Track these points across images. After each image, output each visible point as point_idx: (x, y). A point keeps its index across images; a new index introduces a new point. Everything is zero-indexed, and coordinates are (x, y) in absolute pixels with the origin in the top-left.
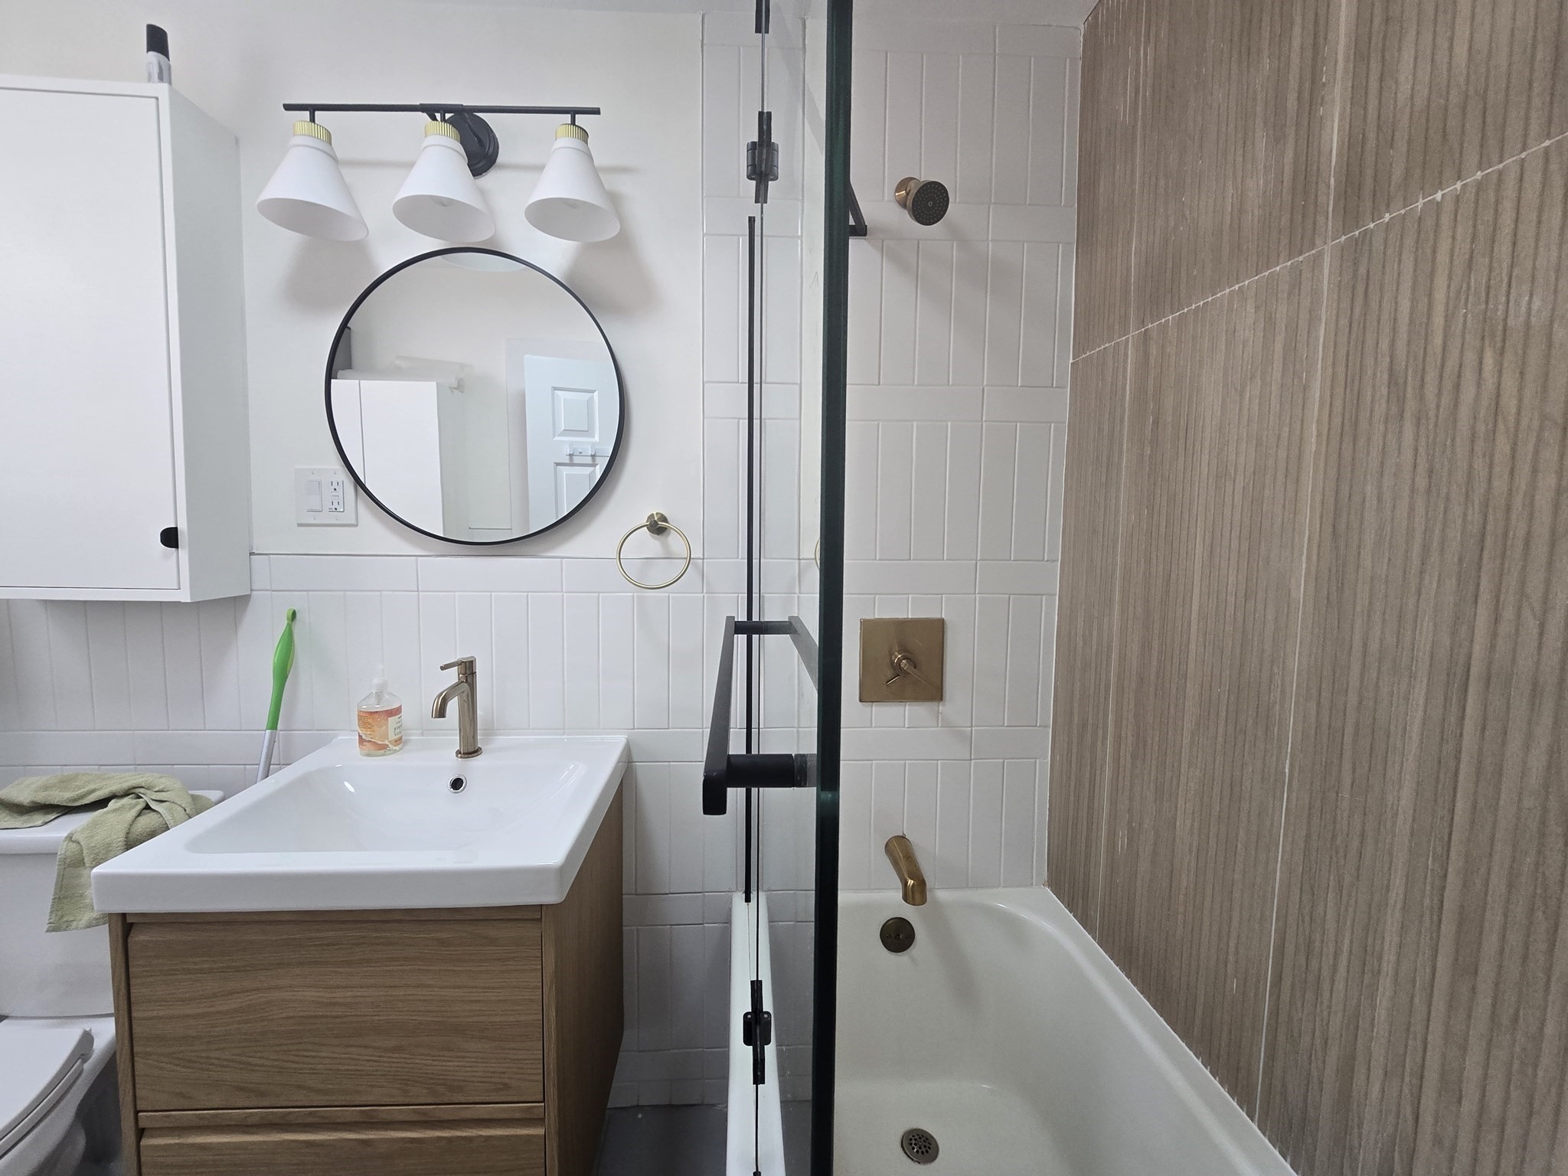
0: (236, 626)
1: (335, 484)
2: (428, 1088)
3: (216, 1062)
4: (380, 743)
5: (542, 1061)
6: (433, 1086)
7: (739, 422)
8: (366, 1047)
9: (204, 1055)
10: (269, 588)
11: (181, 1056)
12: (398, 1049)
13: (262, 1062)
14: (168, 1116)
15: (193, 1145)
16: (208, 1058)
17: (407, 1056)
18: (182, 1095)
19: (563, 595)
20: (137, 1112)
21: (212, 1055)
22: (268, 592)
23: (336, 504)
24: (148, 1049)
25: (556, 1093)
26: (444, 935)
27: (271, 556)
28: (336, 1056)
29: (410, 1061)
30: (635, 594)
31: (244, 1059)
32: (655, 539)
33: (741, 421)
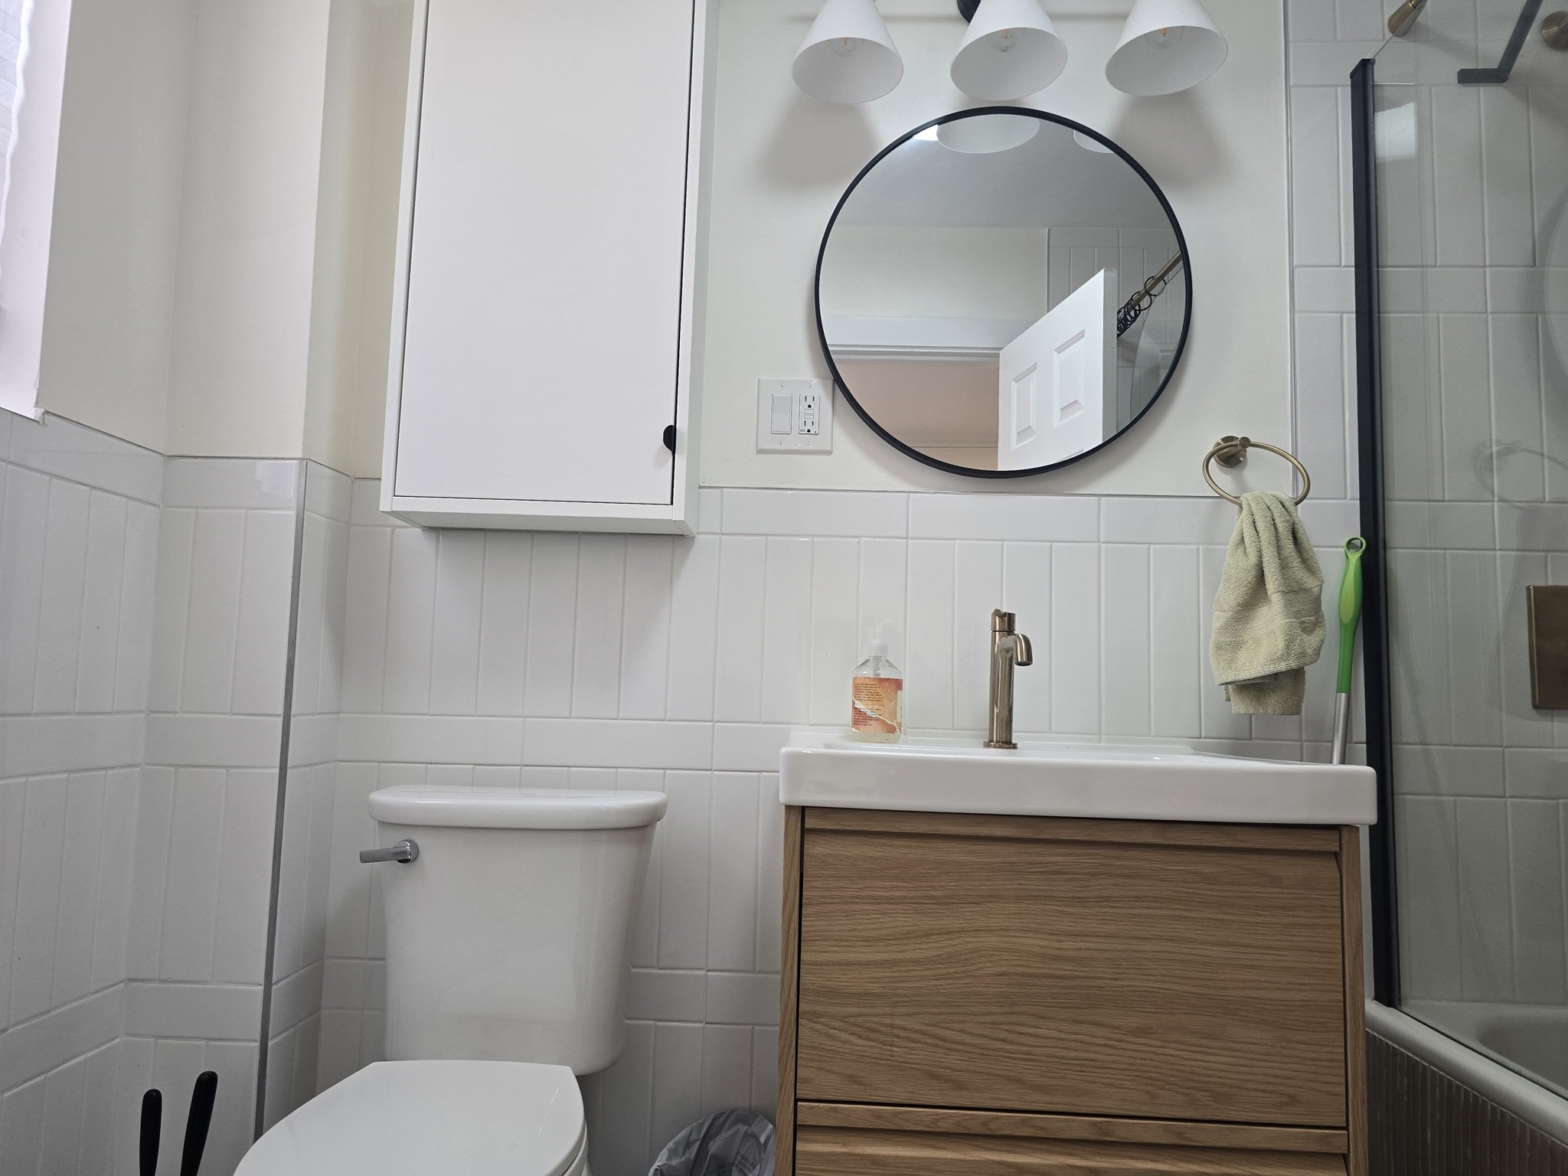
0: (671, 581)
1: (810, 400)
2: (1186, 1095)
3: (902, 1033)
4: (889, 722)
5: (1343, 1064)
6: (1191, 1091)
7: (1342, 318)
8: (1103, 1025)
9: (888, 1021)
10: (719, 531)
11: (859, 1020)
12: (1143, 1031)
13: (961, 1037)
14: (835, 1110)
15: (863, 1157)
16: (892, 1026)
17: (1158, 1043)
18: (852, 1079)
19: (1100, 547)
20: (796, 1100)
21: (897, 1022)
22: (717, 537)
23: (809, 423)
24: (819, 1008)
25: (1366, 1114)
26: (1208, 870)
27: (725, 489)
28: (1063, 1036)
29: (1161, 1050)
30: (1201, 547)
31: (939, 1032)
32: (1226, 474)
33: (1345, 316)
